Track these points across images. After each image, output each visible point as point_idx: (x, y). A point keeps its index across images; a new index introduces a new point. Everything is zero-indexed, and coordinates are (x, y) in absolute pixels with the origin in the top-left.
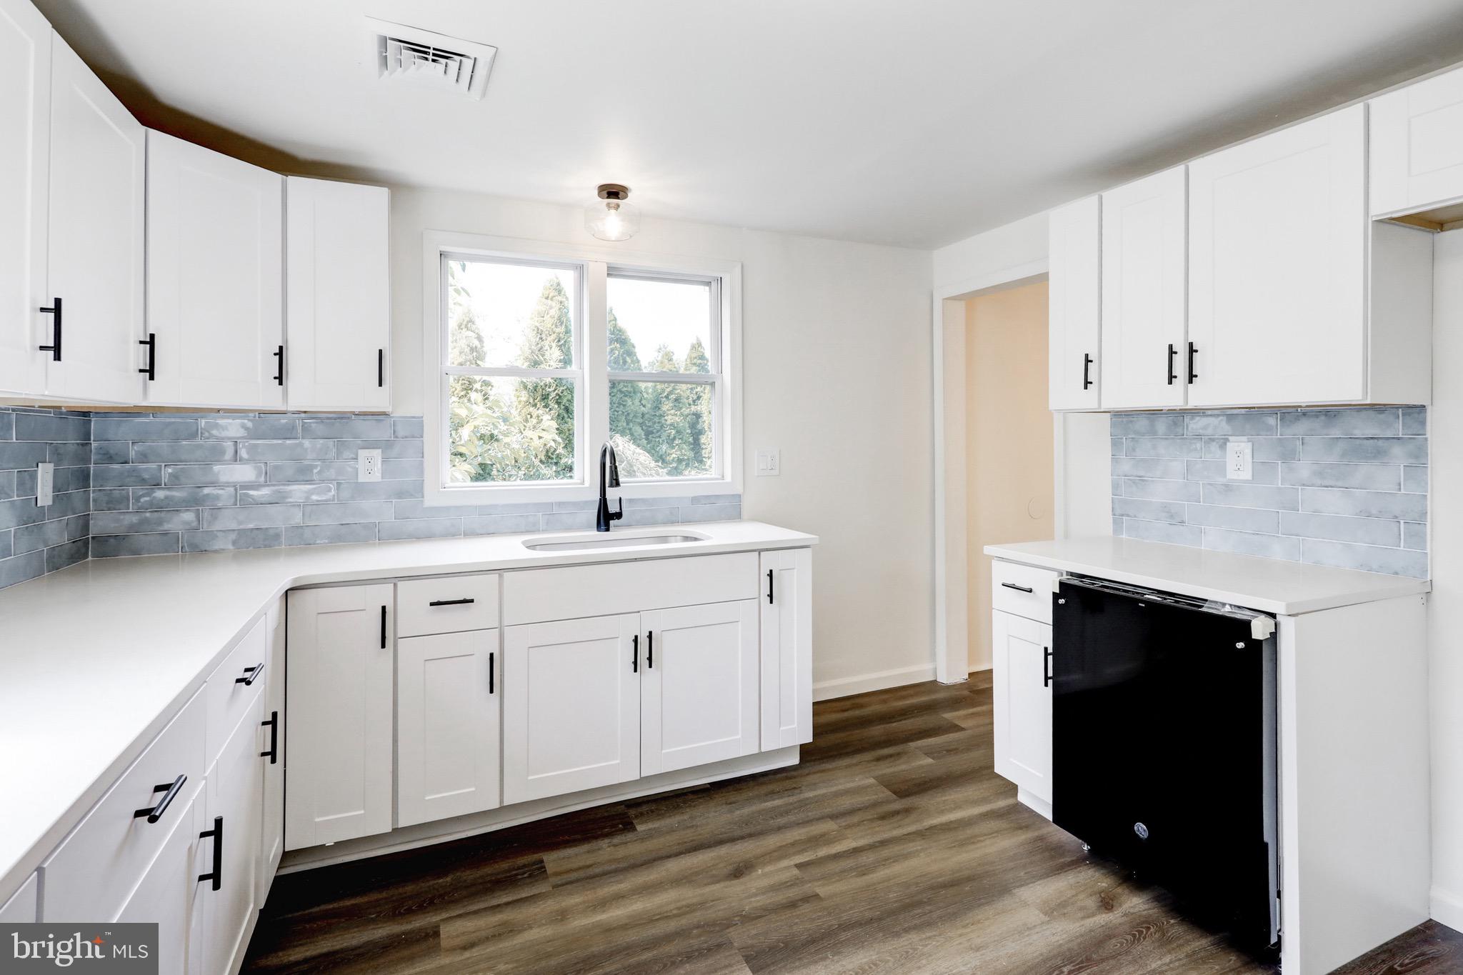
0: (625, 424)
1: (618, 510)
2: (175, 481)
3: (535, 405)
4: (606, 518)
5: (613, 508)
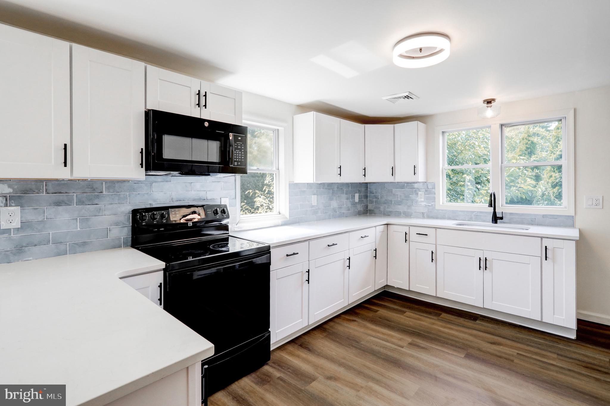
1: (502, 216)
2: (381, 198)
3: (554, 172)
4: (496, 219)
5: (498, 215)
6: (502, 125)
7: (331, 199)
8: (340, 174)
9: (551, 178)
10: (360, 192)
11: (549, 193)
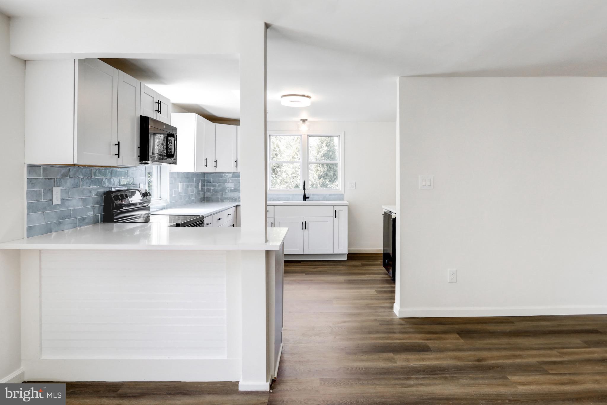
1: (308, 196)
2: (219, 186)
4: (305, 198)
5: (307, 196)
6: (308, 135)
7: (188, 187)
8: (207, 165)
9: (318, 172)
10: (202, 182)
11: (316, 183)
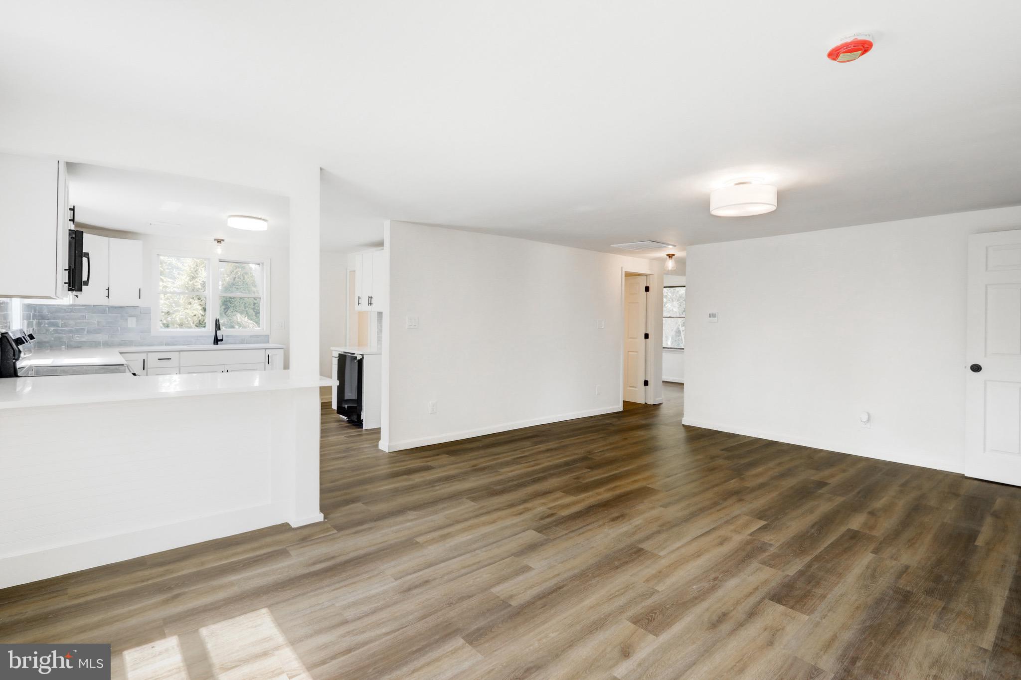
0: (243, 308)
1: (222, 339)
4: (217, 341)
5: (219, 338)
6: (219, 260)
